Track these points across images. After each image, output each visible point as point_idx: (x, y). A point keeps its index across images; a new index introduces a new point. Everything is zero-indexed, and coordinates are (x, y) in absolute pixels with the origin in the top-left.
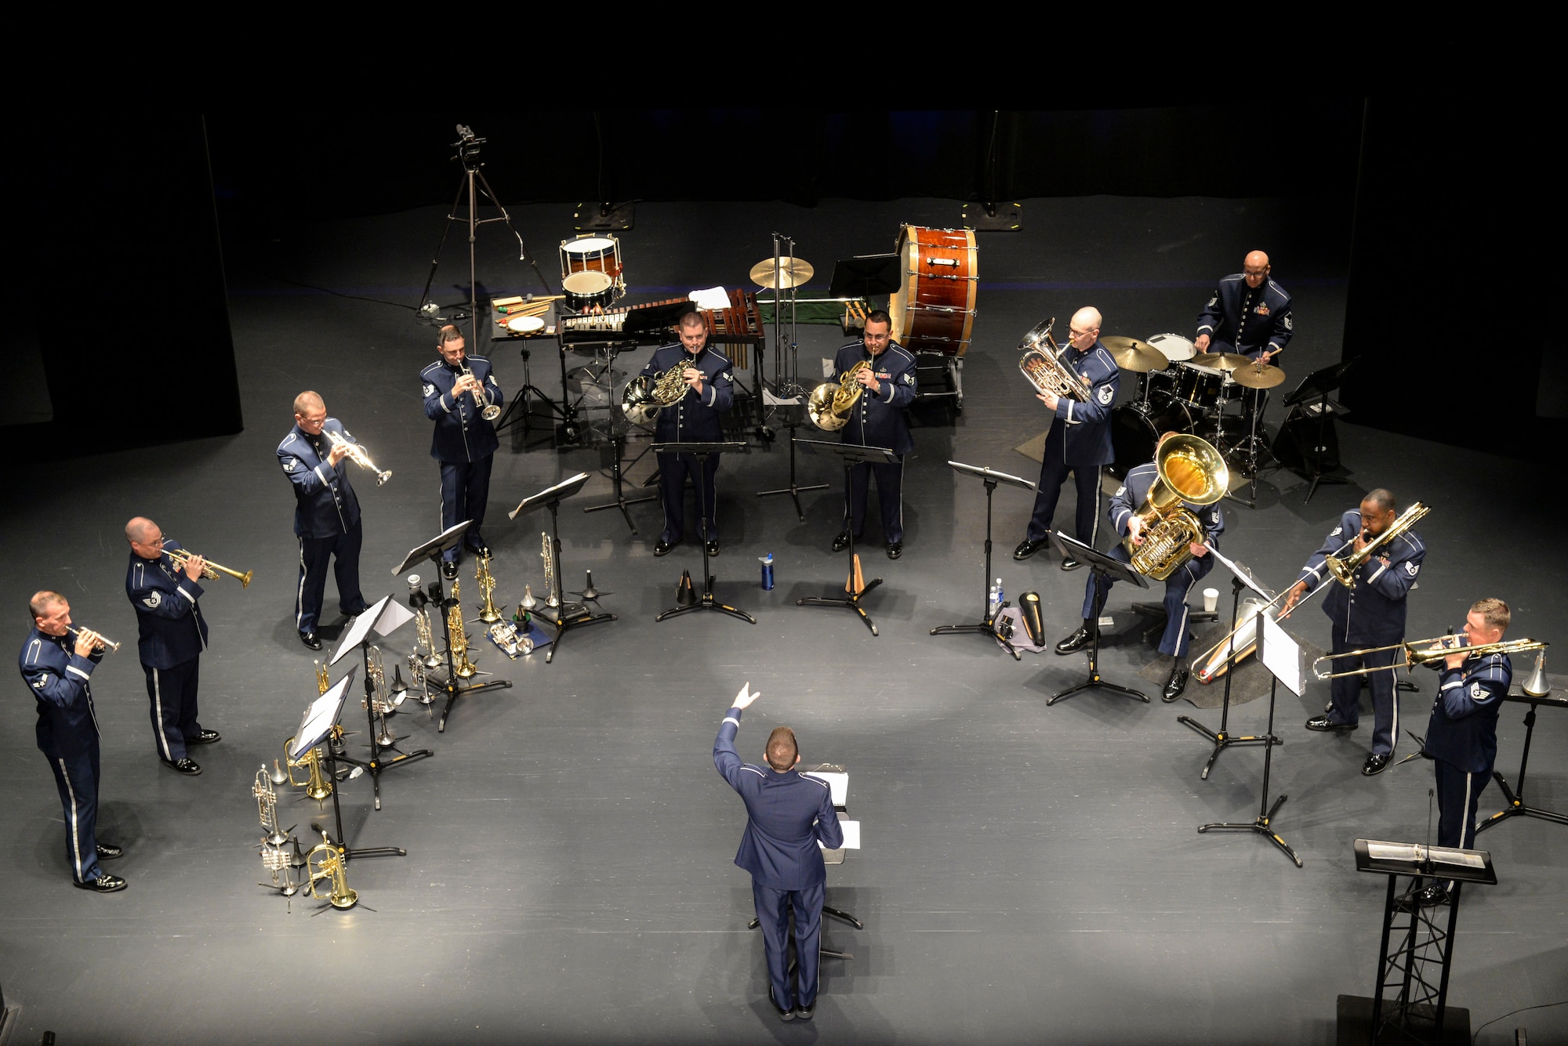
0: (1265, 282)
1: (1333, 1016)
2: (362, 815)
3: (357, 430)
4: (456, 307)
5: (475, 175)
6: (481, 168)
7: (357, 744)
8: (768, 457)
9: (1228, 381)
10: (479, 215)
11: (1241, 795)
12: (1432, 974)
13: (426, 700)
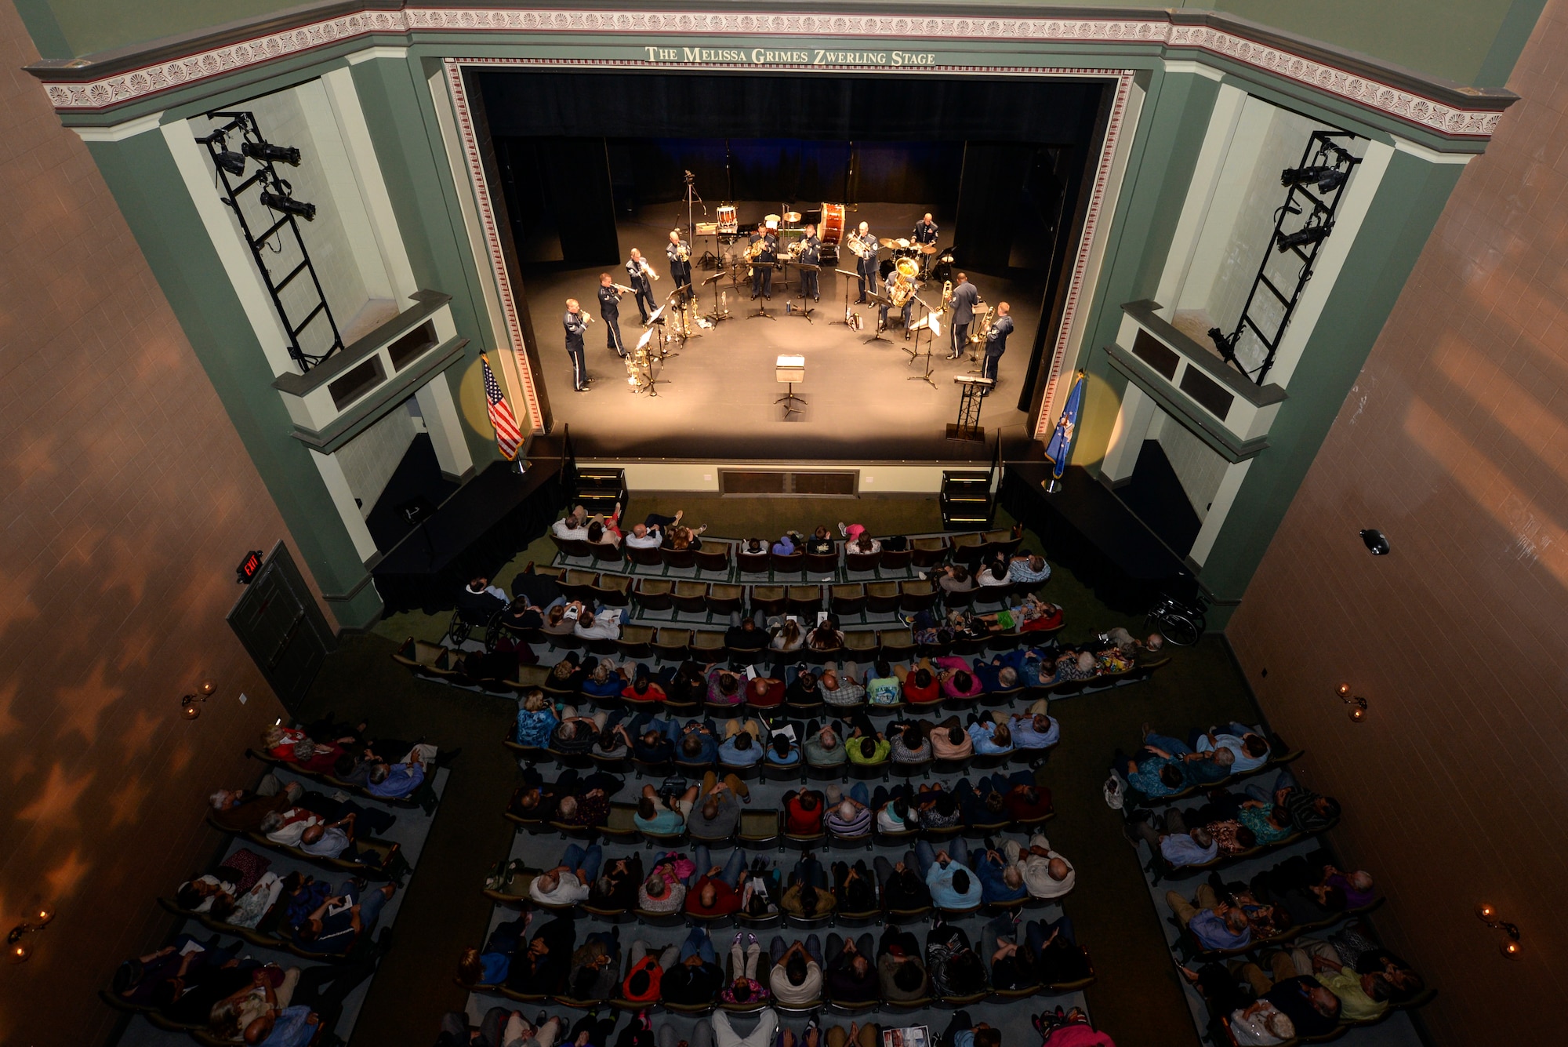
0: (930, 223)
1: (945, 429)
2: (658, 372)
3: (650, 262)
4: (685, 230)
5: (691, 187)
6: (693, 185)
7: (656, 350)
8: (779, 274)
9: (920, 252)
10: (693, 200)
11: (919, 370)
12: (974, 415)
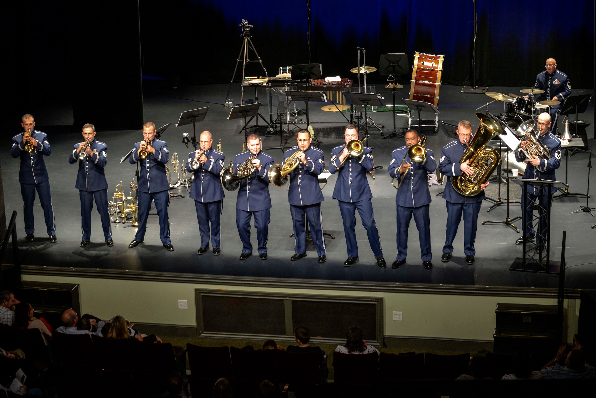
0: (555, 72)
5: (248, 40)
6: (251, 38)
10: (248, 57)
13: (187, 186)
